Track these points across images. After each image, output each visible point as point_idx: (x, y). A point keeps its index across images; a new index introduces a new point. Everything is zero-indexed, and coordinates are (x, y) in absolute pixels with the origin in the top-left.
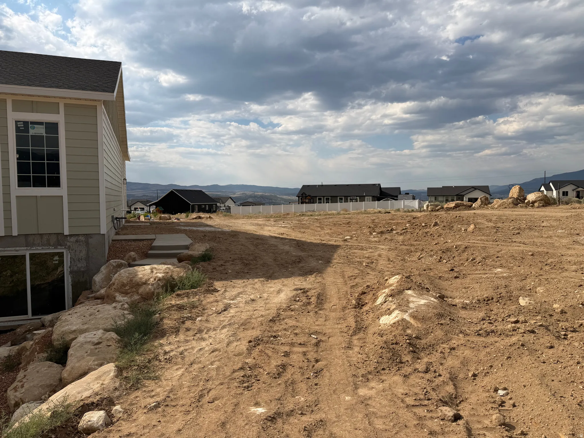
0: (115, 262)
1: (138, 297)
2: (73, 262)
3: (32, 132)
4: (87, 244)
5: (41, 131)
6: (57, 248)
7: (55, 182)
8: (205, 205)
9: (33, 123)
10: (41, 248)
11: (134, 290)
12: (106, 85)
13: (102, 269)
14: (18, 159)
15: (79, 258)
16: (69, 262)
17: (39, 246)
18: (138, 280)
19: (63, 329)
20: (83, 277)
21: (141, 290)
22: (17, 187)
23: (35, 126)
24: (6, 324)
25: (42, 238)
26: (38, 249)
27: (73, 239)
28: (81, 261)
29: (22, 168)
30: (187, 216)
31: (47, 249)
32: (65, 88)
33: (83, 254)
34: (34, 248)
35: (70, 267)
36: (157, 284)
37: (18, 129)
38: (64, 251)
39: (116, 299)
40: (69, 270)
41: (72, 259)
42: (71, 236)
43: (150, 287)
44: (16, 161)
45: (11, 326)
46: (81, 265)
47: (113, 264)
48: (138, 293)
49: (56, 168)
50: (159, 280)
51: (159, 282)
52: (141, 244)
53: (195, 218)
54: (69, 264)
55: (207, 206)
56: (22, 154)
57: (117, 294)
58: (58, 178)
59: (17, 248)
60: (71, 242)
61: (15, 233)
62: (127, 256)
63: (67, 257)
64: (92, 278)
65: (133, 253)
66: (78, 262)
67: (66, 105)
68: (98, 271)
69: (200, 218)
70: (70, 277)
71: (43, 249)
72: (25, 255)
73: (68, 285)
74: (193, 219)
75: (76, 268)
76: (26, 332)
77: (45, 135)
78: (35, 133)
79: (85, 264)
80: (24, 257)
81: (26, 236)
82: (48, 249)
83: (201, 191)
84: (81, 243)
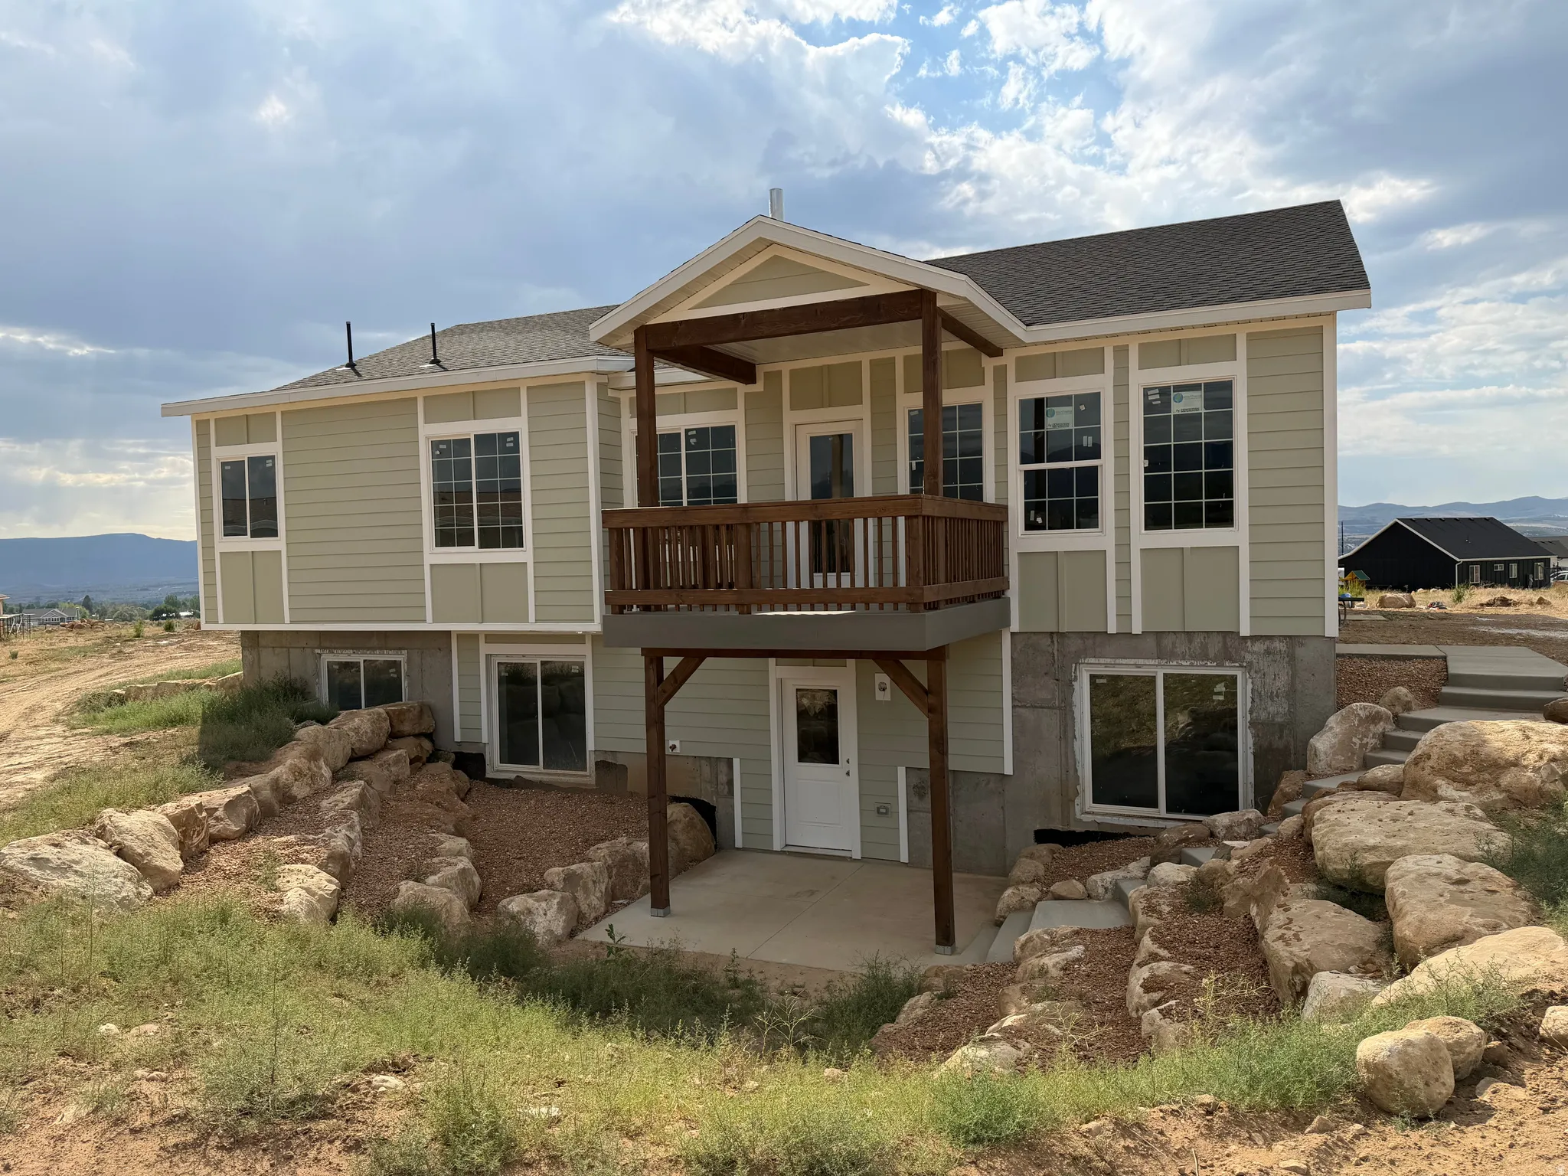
0: (1365, 708)
1: (1501, 797)
2: (1257, 700)
3: (1177, 408)
4: (1292, 658)
5: (1194, 403)
6: (1223, 666)
7: (1222, 516)
8: (1507, 563)
9: (1180, 388)
10: (1188, 663)
11: (1487, 776)
12: (1341, 272)
13: (1332, 721)
14: (1146, 470)
15: (1272, 693)
16: (1249, 700)
17: (1184, 659)
18: (1495, 754)
19: (1344, 840)
20: (1281, 738)
21: (1506, 779)
22: (1143, 531)
23: (1184, 394)
24: (1116, 821)
25: (1190, 642)
26: (1182, 665)
27: (1259, 647)
28: (1276, 699)
29: (1154, 488)
30: (1459, 598)
31: (1201, 666)
32: (1253, 299)
33: (1282, 682)
34: (1175, 663)
35: (1251, 712)
36: (1549, 771)
37: (1148, 407)
38: (1239, 673)
39: (1439, 792)
40: (1249, 719)
41: (1256, 693)
42: (1254, 638)
43: (1529, 774)
44: (1143, 474)
45: (1125, 826)
46: (1277, 709)
47: (1360, 712)
48: (1498, 786)
49: (1223, 485)
50: (1554, 759)
51: (1553, 764)
52: (1412, 668)
53: (1488, 604)
54: (1249, 705)
55: (1514, 567)
56: (1155, 457)
57: (1439, 782)
58: (1230, 506)
59: (1141, 661)
60: (1254, 653)
61: (1137, 629)
62: (1388, 697)
63: (1245, 689)
64: (1307, 742)
65: (1402, 690)
66: (1270, 703)
67: (1251, 338)
68: (1319, 726)
69: (1505, 602)
70: (1250, 736)
71: (1192, 665)
72: (1155, 677)
73: (1245, 752)
74: (1482, 605)
75: (1263, 716)
76: (1180, 841)
77: (1203, 411)
78: (1183, 410)
79: (1286, 706)
80: (1152, 680)
81: (1159, 635)
82: (1204, 666)
83: (1491, 521)
84: (1278, 657)
